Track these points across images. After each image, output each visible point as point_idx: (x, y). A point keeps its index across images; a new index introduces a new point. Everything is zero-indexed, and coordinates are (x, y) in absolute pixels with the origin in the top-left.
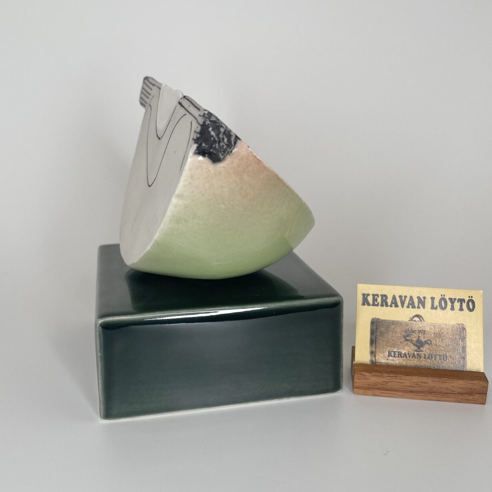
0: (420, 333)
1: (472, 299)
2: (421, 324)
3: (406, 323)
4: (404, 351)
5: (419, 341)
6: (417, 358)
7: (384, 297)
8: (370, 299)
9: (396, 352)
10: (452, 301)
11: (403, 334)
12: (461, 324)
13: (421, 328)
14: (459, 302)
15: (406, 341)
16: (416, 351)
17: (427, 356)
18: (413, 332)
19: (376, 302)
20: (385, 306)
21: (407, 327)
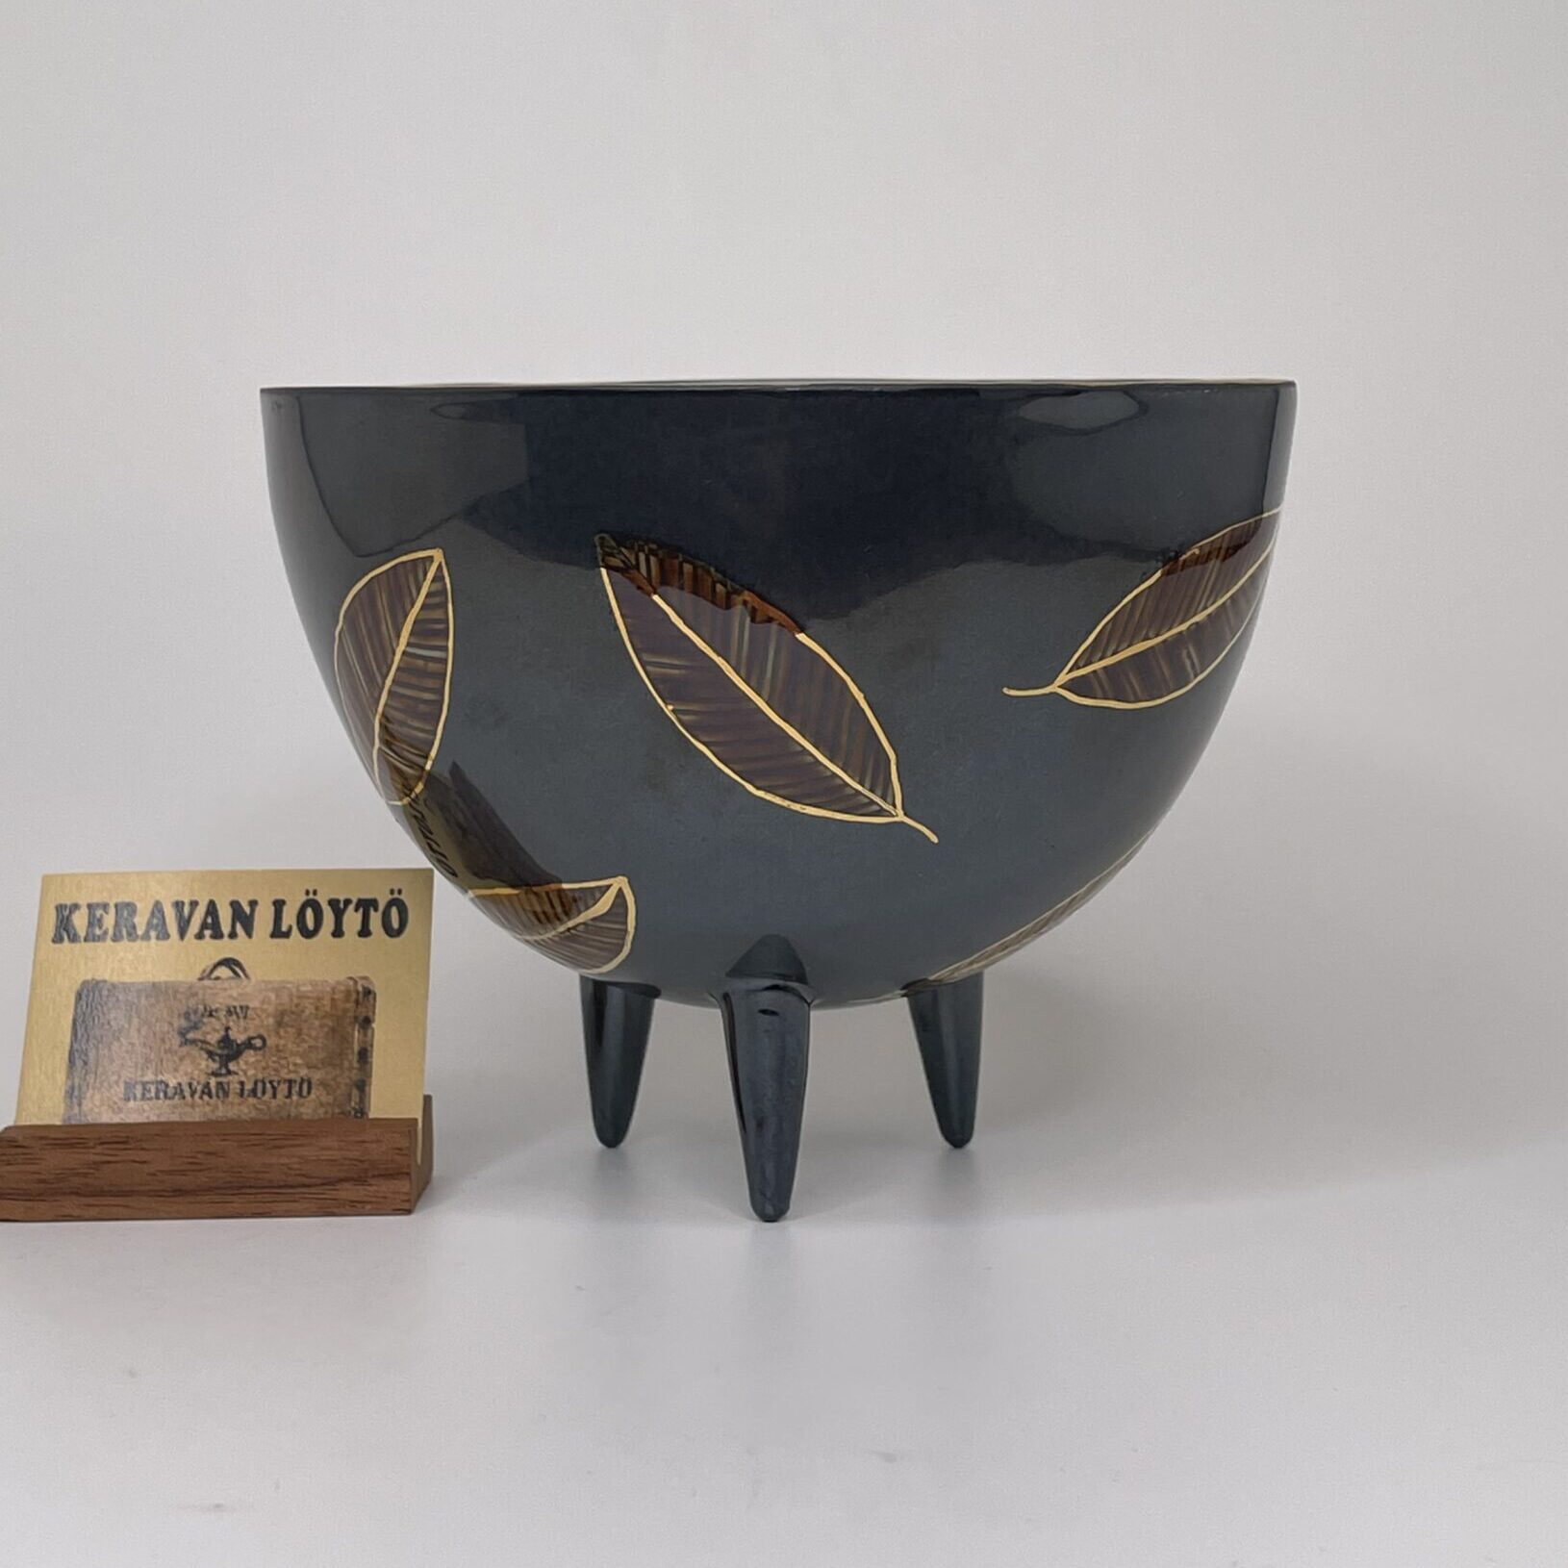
0: (234, 1017)
1: (402, 897)
2: (238, 987)
3: (190, 988)
4: (175, 1078)
5: (226, 1041)
6: (218, 1097)
7: (126, 909)
8: (80, 921)
9: (152, 1083)
10: (338, 908)
11: (176, 1025)
12: (365, 978)
13: (235, 999)
14: (361, 910)
15: (185, 1049)
16: (215, 1074)
17: (249, 1086)
18: (211, 1015)
19: (100, 928)
20: (125, 940)
21: (192, 1002)
